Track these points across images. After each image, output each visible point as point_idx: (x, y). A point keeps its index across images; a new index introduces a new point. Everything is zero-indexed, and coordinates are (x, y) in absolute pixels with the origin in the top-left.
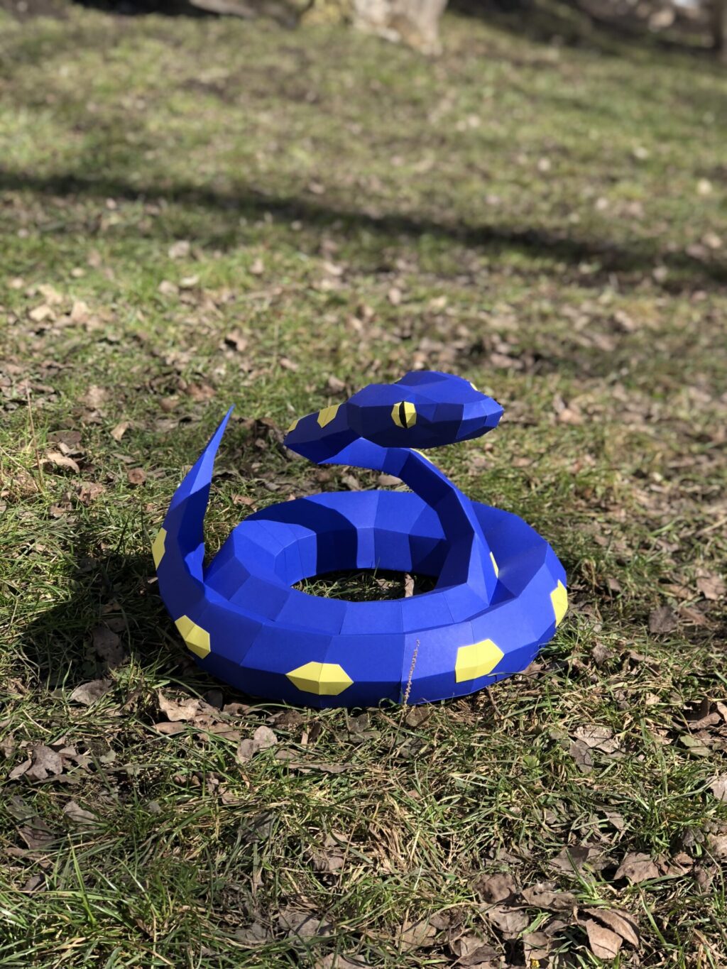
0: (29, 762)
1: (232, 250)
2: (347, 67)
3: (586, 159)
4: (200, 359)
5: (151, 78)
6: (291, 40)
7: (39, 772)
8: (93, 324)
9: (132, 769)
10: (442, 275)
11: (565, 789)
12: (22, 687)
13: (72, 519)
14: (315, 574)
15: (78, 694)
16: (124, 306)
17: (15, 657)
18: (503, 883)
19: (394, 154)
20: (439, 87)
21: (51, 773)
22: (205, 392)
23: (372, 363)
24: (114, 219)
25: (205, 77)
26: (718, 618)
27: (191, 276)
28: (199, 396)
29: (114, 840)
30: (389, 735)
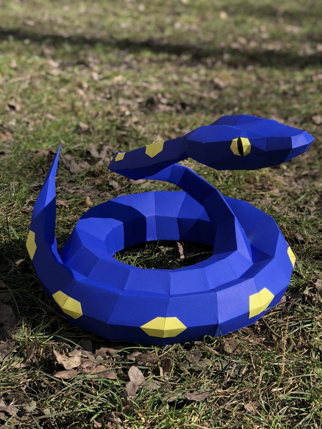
3: (160, 5)
10: (113, 64)
14: (123, 248)
22: (8, 136)
23: (98, 113)
28: (4, 138)
30: (216, 361)
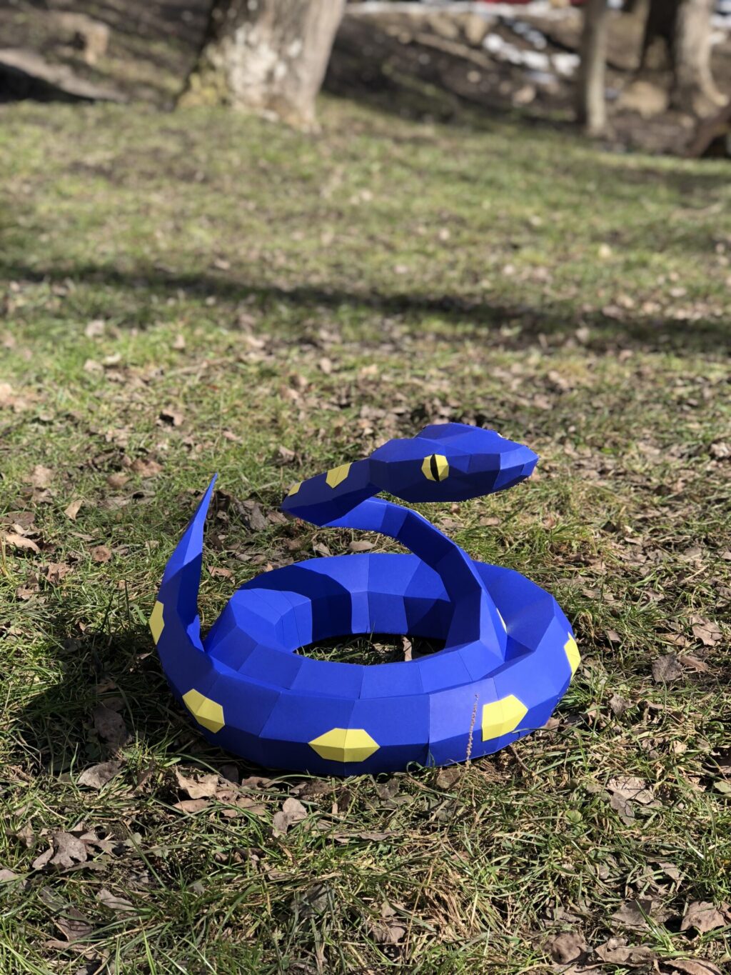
0: (51, 850)
1: (150, 328)
2: (232, 146)
3: (484, 228)
4: (139, 436)
5: (36, 163)
6: (172, 122)
7: (63, 859)
8: (21, 405)
9: (159, 851)
10: (365, 343)
11: (613, 842)
12: (24, 775)
13: (42, 600)
14: (310, 641)
15: (87, 777)
16: (50, 385)
17: (12, 744)
18: (571, 942)
19: (293, 229)
20: (327, 163)
21: (76, 861)
22: (152, 467)
23: (317, 432)
24: (20, 302)
25: (91, 159)
26: (719, 664)
27: (113, 354)
28: (145, 471)
29: (160, 925)
30: (422, 799)
